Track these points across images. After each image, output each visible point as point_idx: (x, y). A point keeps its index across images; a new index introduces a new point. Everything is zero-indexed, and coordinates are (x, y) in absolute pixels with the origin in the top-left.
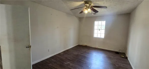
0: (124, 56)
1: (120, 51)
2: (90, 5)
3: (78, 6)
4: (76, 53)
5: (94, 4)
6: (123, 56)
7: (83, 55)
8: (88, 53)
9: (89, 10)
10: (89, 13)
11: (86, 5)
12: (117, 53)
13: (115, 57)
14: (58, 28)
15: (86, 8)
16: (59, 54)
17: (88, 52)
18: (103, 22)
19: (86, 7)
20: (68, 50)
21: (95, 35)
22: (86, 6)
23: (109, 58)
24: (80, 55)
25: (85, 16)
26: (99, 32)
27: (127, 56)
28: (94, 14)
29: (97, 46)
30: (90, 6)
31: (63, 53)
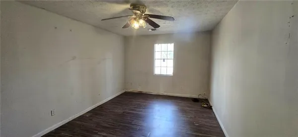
0: (207, 105)
1: (200, 97)
2: (143, 11)
3: (119, 13)
4: (119, 111)
5: (150, 11)
6: (205, 106)
7: (133, 113)
8: (145, 107)
9: (142, 22)
10: (141, 27)
11: (135, 11)
12: (195, 100)
13: (194, 109)
14: (74, 58)
15: (135, 19)
16: (81, 118)
17: (144, 104)
18: (169, 45)
19: (134, 16)
20: (101, 107)
21: (157, 71)
22: (136, 14)
23: (183, 111)
24: (129, 113)
25: (135, 34)
26: (164, 64)
27: (211, 104)
28: (152, 30)
29: (162, 92)
30: (143, 14)
31: (89, 114)
